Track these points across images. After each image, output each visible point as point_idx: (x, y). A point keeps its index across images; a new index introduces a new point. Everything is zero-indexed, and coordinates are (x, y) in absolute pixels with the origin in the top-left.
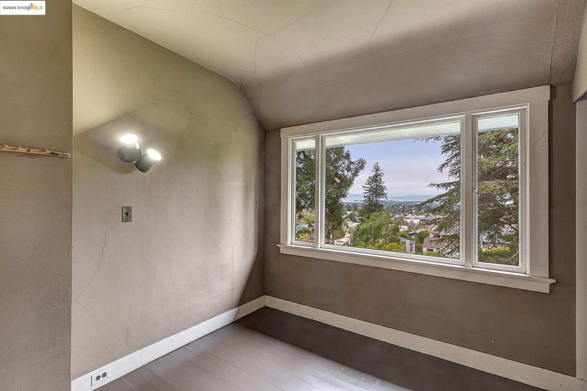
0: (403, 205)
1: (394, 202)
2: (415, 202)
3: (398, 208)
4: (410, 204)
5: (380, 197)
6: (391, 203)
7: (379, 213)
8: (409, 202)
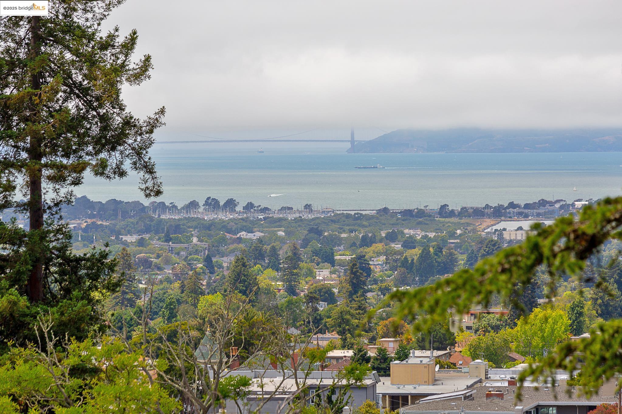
0: (353, 245)
1: (252, 215)
2: (479, 213)
3: (292, 291)
4: (419, 234)
5: (80, 168)
6: (225, 227)
7: (72, 361)
8: (408, 214)
